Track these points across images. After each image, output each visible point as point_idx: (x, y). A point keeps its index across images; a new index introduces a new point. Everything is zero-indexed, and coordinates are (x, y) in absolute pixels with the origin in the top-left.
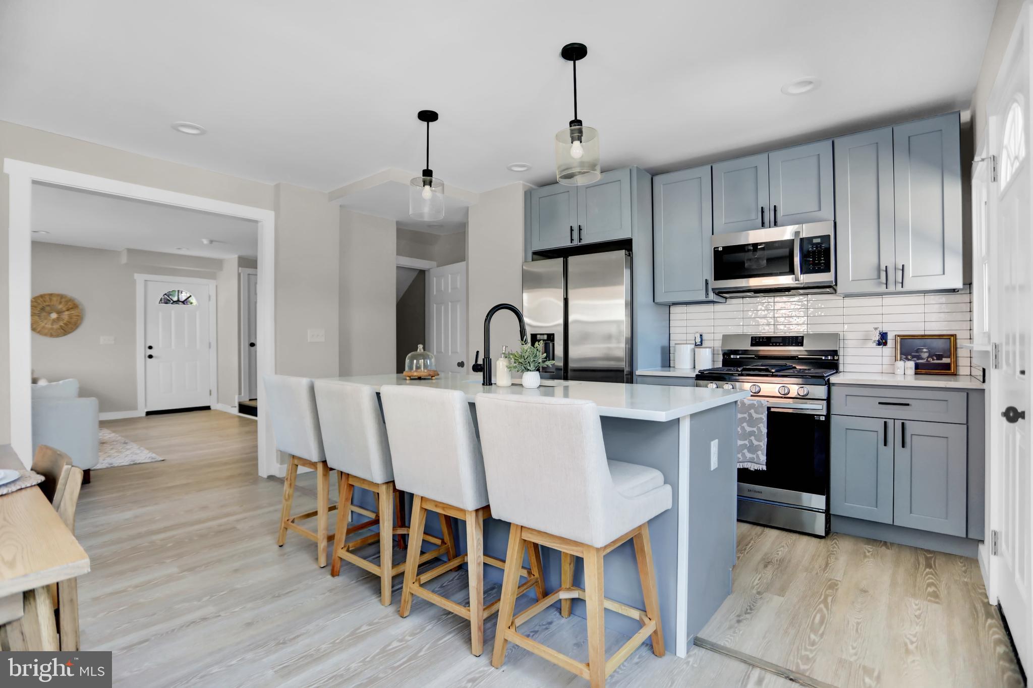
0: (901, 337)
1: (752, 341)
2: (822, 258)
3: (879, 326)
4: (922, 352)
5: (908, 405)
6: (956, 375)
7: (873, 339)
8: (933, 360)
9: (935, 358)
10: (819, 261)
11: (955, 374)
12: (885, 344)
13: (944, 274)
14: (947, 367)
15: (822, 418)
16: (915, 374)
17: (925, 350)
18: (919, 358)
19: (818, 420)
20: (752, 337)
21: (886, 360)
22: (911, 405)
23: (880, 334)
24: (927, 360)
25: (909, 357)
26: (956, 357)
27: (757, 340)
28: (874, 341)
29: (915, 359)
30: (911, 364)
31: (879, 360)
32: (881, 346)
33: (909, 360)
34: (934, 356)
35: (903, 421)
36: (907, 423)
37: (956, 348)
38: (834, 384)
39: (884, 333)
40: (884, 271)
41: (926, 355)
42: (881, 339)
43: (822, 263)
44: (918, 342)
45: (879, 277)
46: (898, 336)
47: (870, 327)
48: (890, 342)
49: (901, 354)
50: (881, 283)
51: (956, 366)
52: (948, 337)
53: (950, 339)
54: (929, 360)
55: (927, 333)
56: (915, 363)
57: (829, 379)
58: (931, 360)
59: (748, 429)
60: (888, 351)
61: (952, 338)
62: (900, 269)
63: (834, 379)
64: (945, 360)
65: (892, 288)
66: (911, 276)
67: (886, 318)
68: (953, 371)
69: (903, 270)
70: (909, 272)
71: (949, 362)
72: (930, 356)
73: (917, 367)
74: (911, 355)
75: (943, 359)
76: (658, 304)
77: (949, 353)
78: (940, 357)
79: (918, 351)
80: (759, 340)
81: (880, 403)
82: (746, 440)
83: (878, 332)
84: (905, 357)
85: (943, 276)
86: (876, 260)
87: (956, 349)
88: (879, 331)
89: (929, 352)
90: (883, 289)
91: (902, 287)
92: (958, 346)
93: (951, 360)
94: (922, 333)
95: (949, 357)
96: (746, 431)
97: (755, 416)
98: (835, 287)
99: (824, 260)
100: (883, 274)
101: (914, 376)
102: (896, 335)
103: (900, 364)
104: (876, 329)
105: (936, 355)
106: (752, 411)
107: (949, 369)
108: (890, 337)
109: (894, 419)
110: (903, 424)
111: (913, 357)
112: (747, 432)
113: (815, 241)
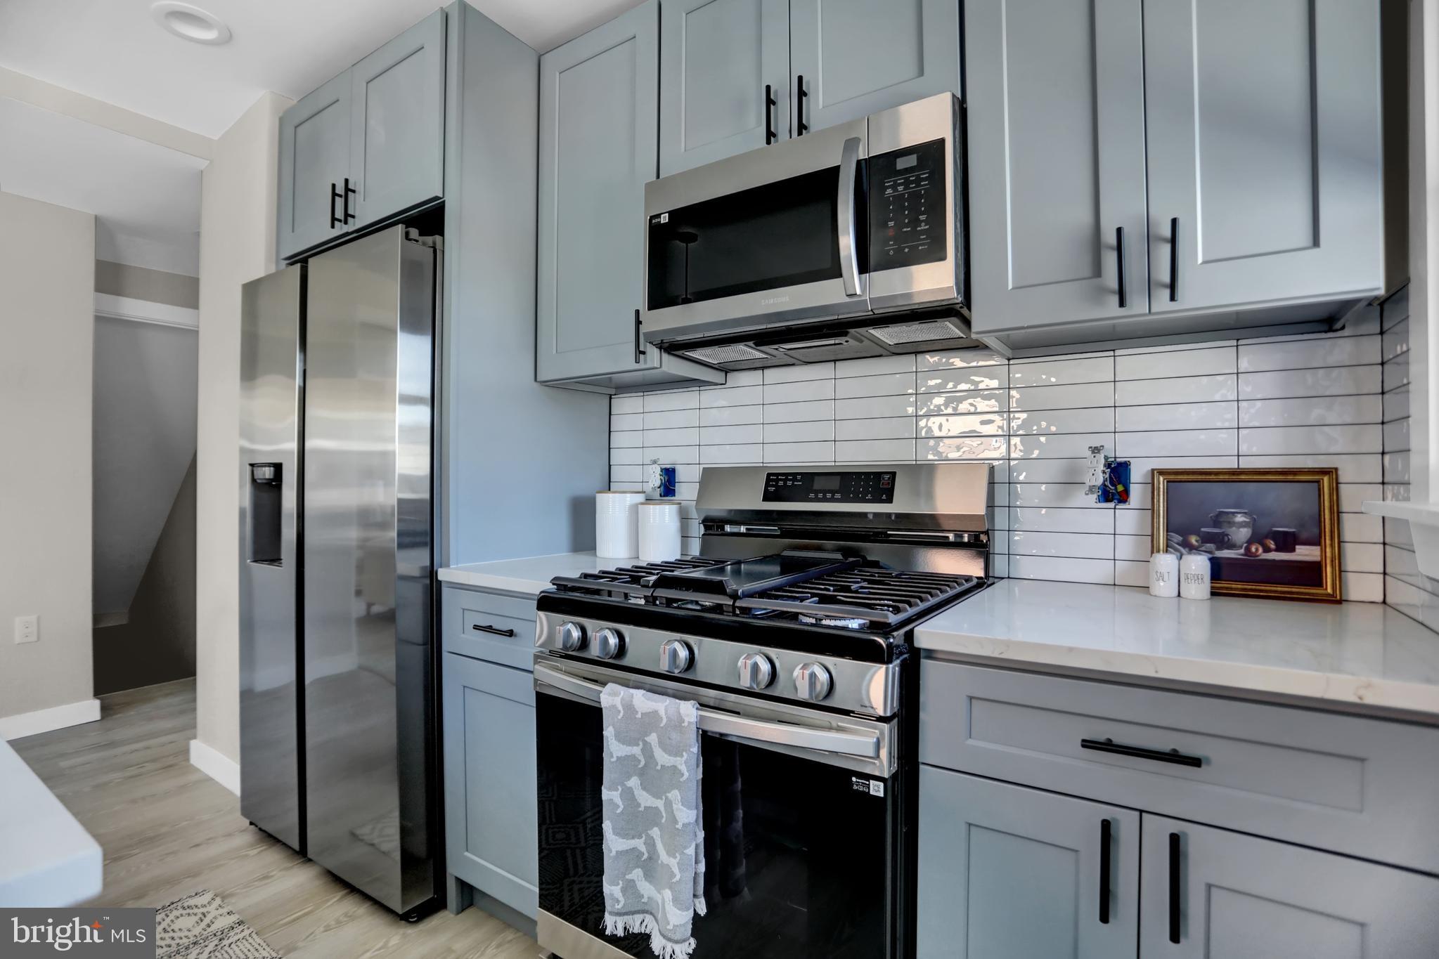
0: (1172, 477)
1: (767, 485)
2: (922, 217)
3: (1106, 441)
4: (1231, 524)
5: (1195, 762)
6: (1340, 602)
7: (1089, 484)
8: (1267, 550)
9: (1273, 546)
10: (914, 228)
11: (1337, 600)
12: (1123, 497)
13: (1316, 242)
14: (1310, 574)
15: (877, 789)
16: (1213, 594)
17: (1240, 518)
18: (1222, 541)
19: (863, 792)
20: (769, 475)
21: (1126, 547)
22: (1208, 762)
23: (1108, 465)
24: (1248, 549)
25: (1193, 540)
26: (1340, 542)
27: (781, 483)
28: (1091, 490)
29: (1211, 546)
30: (1198, 564)
31: (1103, 546)
32: (1112, 505)
33: (1192, 549)
34: (1267, 537)
35: (1176, 827)
36: (1197, 840)
37: (1339, 513)
38: (930, 654)
39: (1120, 464)
40: (1111, 248)
41: (1242, 535)
42: (1112, 483)
43: (923, 232)
44: (1218, 490)
45: (1097, 271)
46: (1162, 472)
47: (1081, 447)
48: (1137, 493)
49: (1168, 530)
50: (1104, 290)
51: (1340, 572)
52: (1316, 477)
53: (1318, 482)
54: (1253, 550)
55: (1246, 463)
56: (1211, 560)
57: (909, 636)
58: (1261, 550)
59: (645, 800)
60: (1128, 518)
61: (1326, 479)
62: (1165, 240)
63: (929, 634)
64: (1304, 553)
65: (1138, 306)
66: (1200, 260)
67: (1126, 419)
68: (1329, 590)
69: (1173, 241)
70: (1196, 247)
71: (1318, 559)
72: (1257, 538)
73: (1218, 570)
74: (1197, 533)
75: (1297, 547)
76: (544, 383)
77: (1316, 531)
78: (1287, 542)
79: (1218, 520)
80: (785, 483)
81: (1087, 744)
82: (640, 837)
83: (1103, 461)
84: (1181, 538)
85: (1316, 250)
86: (1083, 215)
87: (1337, 513)
88: (1106, 458)
89: (1254, 524)
90: (1111, 309)
91: (1173, 298)
92: (1345, 506)
93: (1323, 552)
94: (1231, 464)
95: (1316, 541)
96: (639, 805)
97: (662, 758)
98: (965, 311)
99: (926, 222)
100: (1110, 260)
101: (1207, 605)
102: (1153, 470)
103: (1166, 562)
104: (1096, 450)
105: (1276, 536)
106: (653, 738)
107: (1319, 583)
108: (1137, 474)
109: (1141, 811)
110: (1175, 841)
111: (1207, 539)
112: (642, 809)
113: (902, 164)
